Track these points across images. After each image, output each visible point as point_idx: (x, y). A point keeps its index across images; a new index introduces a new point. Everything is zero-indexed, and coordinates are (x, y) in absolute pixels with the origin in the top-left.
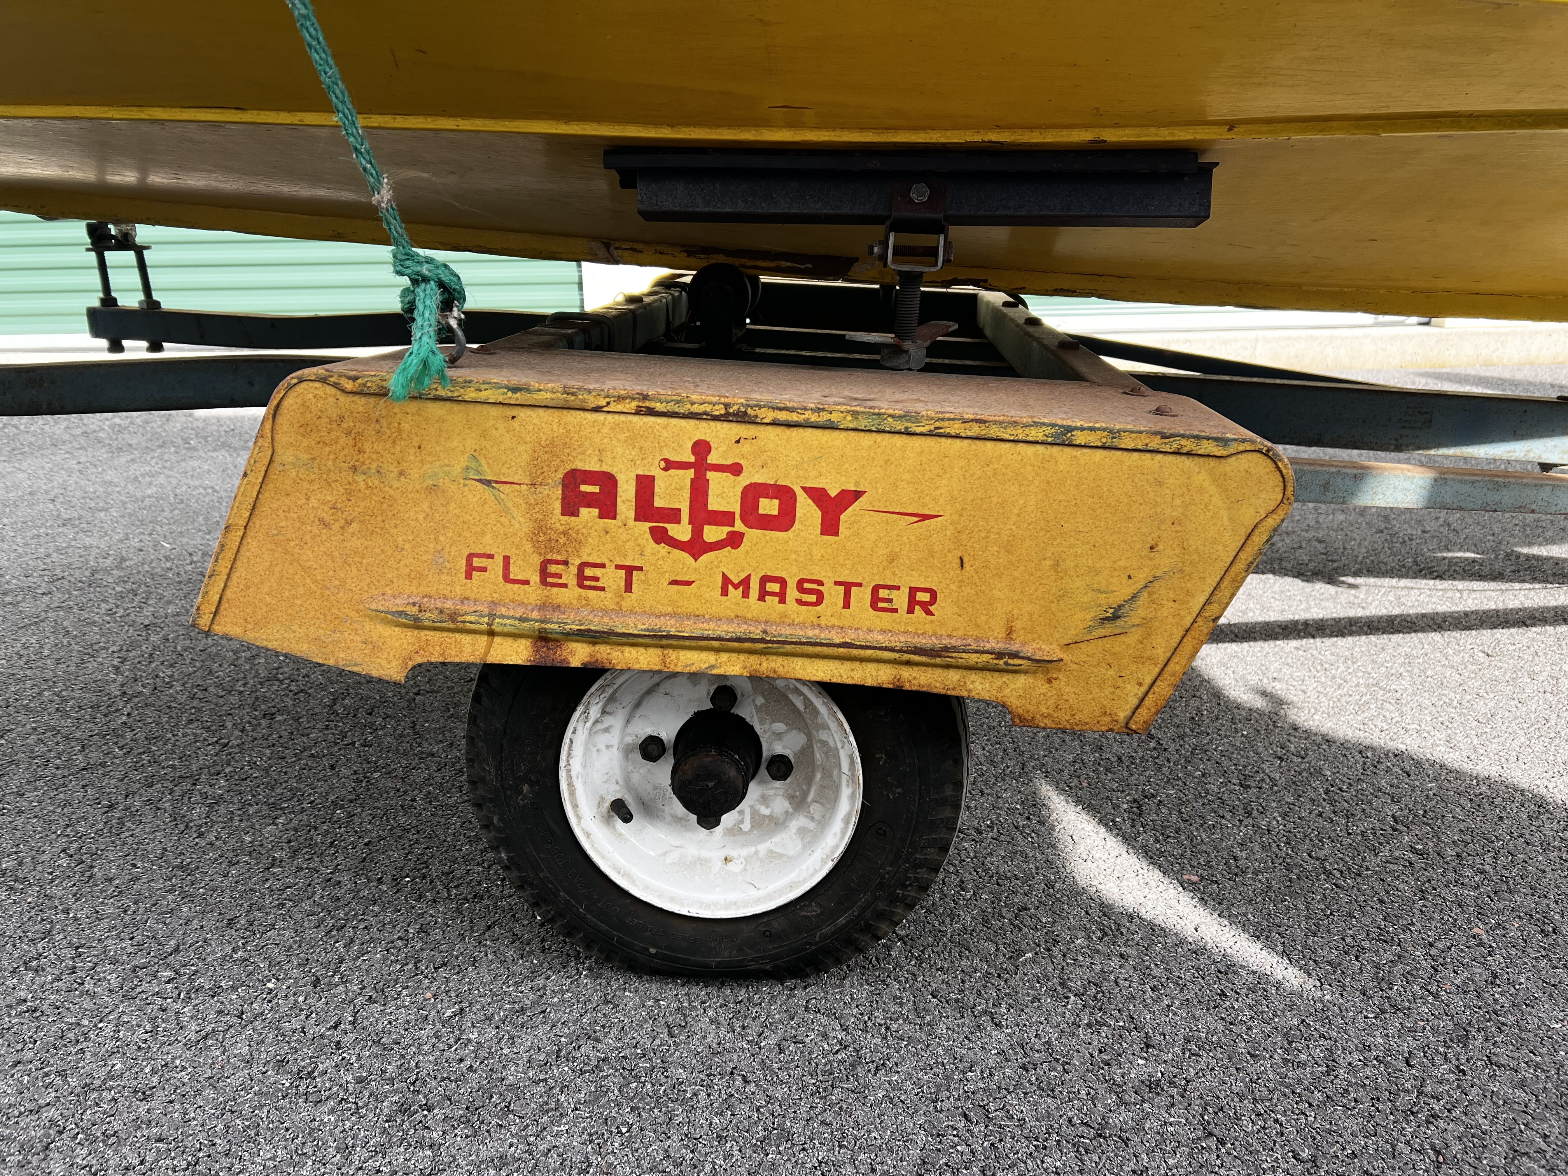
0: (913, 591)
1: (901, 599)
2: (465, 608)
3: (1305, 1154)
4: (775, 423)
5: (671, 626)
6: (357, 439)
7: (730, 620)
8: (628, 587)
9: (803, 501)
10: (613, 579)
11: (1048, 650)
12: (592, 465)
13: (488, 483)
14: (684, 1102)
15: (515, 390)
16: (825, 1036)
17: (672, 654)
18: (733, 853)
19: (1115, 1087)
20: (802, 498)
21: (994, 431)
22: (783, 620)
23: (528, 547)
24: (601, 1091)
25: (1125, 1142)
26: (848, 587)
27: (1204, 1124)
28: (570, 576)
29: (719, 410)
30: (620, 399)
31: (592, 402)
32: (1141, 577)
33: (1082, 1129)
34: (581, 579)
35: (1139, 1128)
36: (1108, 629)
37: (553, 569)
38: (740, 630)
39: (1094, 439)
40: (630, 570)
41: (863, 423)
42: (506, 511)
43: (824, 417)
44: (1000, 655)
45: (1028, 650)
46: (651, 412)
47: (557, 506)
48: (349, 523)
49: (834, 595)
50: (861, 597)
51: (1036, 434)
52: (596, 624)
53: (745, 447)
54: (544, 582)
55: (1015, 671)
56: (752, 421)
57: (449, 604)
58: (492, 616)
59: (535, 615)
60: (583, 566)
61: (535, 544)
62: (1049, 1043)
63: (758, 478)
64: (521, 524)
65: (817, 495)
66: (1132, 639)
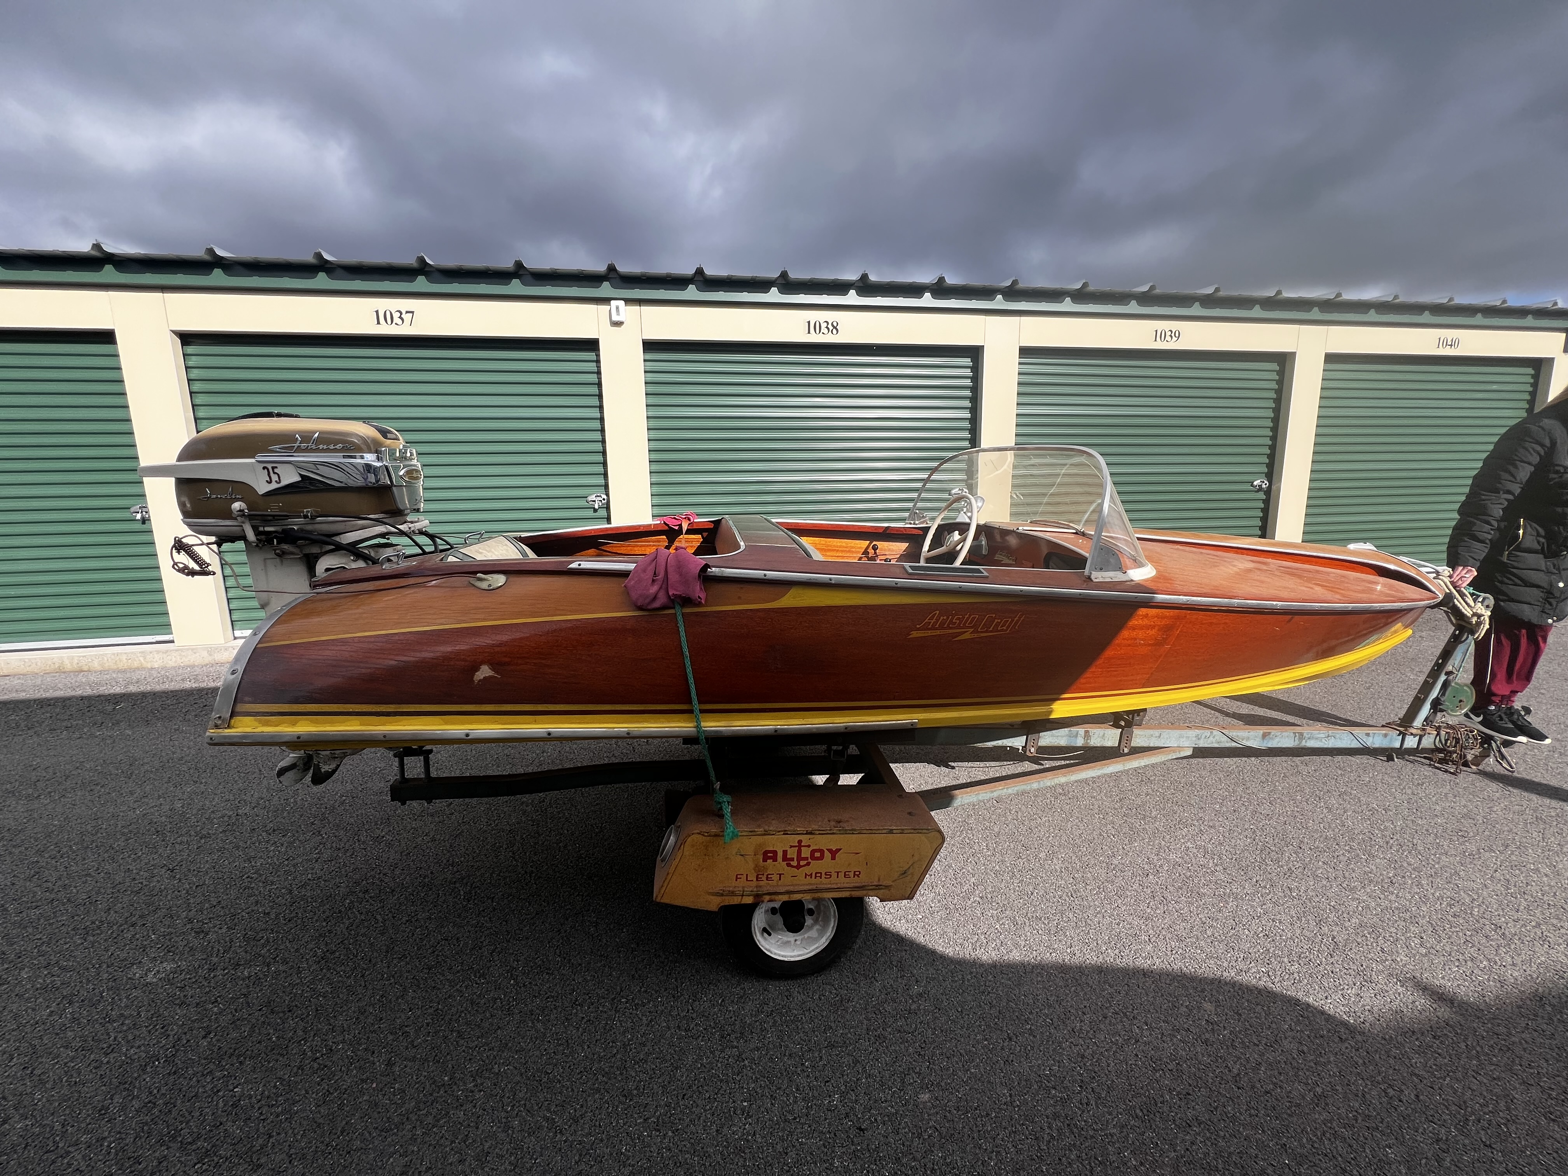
0: (855, 872)
1: (852, 874)
2: (736, 890)
3: (959, 1010)
4: (819, 834)
5: (791, 888)
6: (707, 847)
7: (807, 885)
8: (780, 879)
9: (826, 852)
10: (775, 877)
11: (889, 883)
12: (771, 849)
13: (742, 855)
14: (799, 1021)
15: (751, 832)
16: (831, 993)
17: (792, 895)
18: (797, 938)
19: (911, 997)
20: (826, 851)
21: (874, 832)
22: (821, 883)
23: (753, 871)
24: (775, 1022)
25: (916, 1013)
26: (838, 873)
27: (934, 1004)
28: (764, 878)
29: (805, 832)
30: (779, 832)
31: (772, 833)
32: (910, 863)
33: (905, 1012)
34: (767, 879)
35: (919, 1010)
36: (904, 876)
37: (760, 876)
38: (810, 887)
39: (898, 831)
40: (780, 875)
41: (842, 832)
42: (747, 862)
43: (831, 832)
44: (877, 886)
45: (884, 884)
46: (788, 834)
47: (761, 860)
48: (703, 869)
49: (834, 875)
50: (842, 875)
51: (885, 831)
52: (772, 890)
53: (811, 840)
54: (757, 880)
55: (882, 889)
56: (814, 834)
57: (731, 889)
58: (743, 891)
59: (755, 890)
60: (767, 875)
61: (754, 869)
62: (891, 985)
63: (814, 848)
64: (751, 865)
65: (830, 851)
66: (909, 878)
